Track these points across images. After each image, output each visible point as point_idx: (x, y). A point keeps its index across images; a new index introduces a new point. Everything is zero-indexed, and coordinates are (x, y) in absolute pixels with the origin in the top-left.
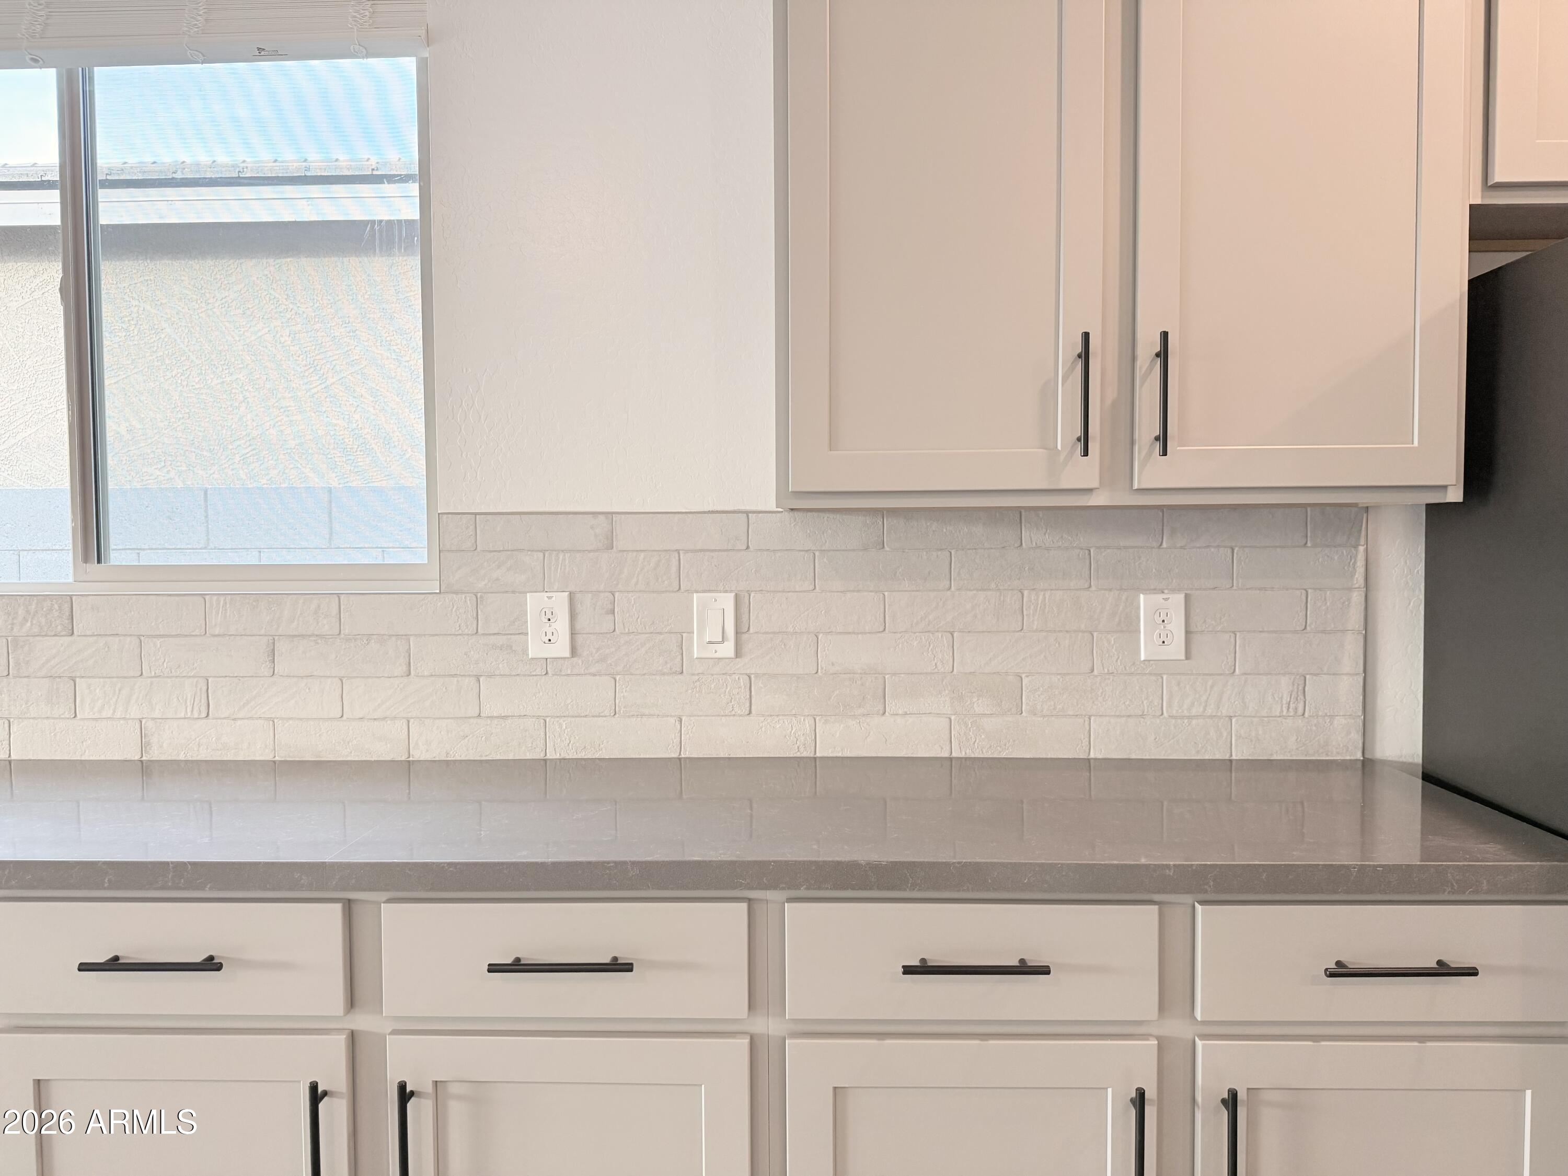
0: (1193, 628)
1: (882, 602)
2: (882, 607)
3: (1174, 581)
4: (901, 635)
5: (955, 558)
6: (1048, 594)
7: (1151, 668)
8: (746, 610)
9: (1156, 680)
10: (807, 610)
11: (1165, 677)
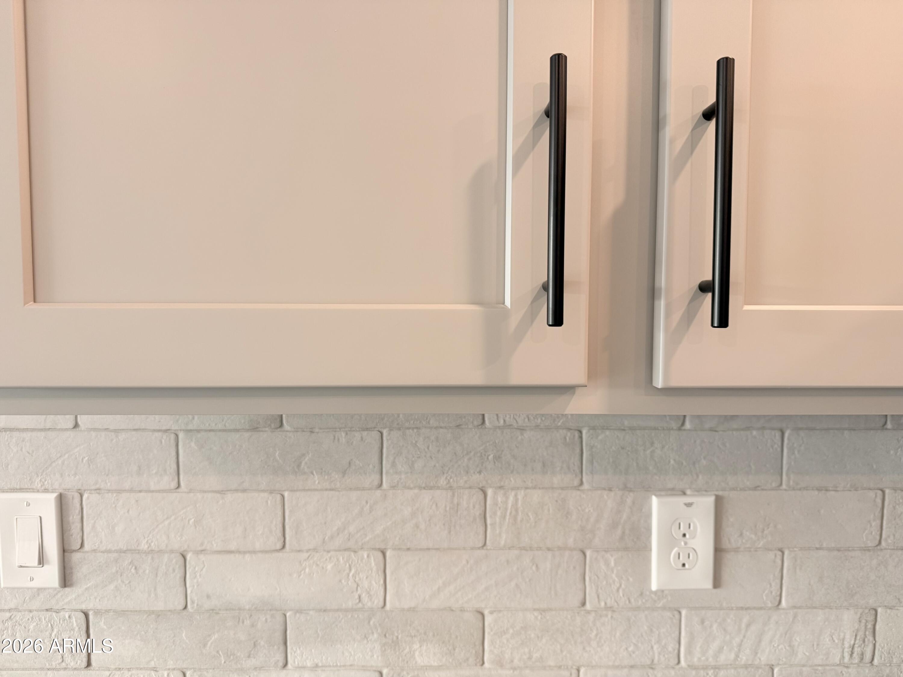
0: (725, 544)
1: (279, 507)
2: (280, 513)
3: (700, 477)
4: (308, 554)
5: (387, 440)
6: (521, 494)
7: (665, 600)
8: (77, 518)
9: (671, 616)
10: (167, 518)
11: (684, 612)
